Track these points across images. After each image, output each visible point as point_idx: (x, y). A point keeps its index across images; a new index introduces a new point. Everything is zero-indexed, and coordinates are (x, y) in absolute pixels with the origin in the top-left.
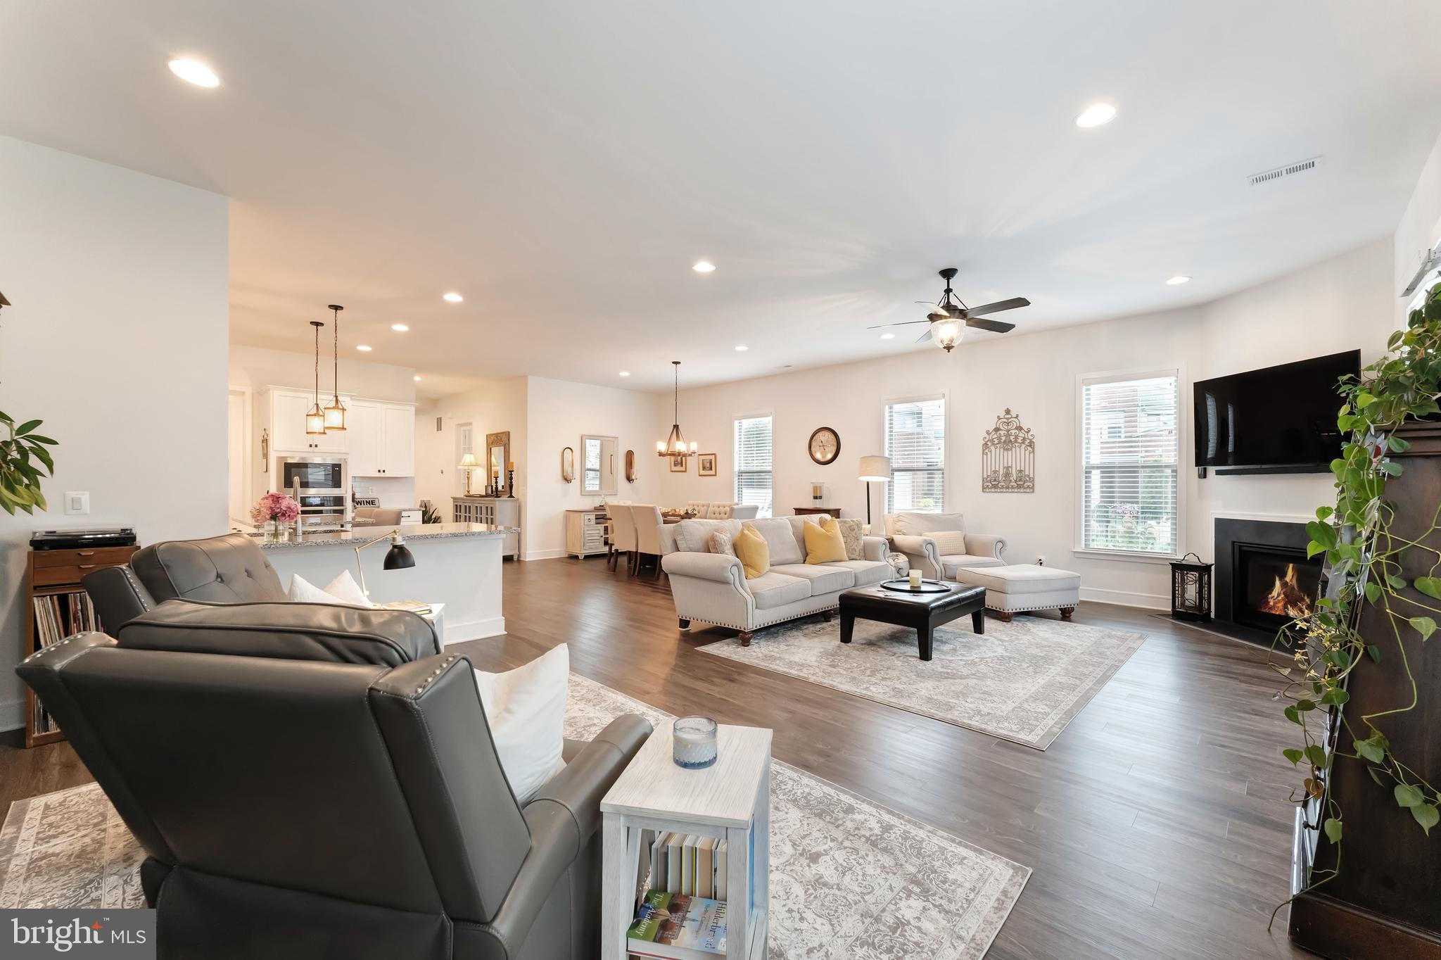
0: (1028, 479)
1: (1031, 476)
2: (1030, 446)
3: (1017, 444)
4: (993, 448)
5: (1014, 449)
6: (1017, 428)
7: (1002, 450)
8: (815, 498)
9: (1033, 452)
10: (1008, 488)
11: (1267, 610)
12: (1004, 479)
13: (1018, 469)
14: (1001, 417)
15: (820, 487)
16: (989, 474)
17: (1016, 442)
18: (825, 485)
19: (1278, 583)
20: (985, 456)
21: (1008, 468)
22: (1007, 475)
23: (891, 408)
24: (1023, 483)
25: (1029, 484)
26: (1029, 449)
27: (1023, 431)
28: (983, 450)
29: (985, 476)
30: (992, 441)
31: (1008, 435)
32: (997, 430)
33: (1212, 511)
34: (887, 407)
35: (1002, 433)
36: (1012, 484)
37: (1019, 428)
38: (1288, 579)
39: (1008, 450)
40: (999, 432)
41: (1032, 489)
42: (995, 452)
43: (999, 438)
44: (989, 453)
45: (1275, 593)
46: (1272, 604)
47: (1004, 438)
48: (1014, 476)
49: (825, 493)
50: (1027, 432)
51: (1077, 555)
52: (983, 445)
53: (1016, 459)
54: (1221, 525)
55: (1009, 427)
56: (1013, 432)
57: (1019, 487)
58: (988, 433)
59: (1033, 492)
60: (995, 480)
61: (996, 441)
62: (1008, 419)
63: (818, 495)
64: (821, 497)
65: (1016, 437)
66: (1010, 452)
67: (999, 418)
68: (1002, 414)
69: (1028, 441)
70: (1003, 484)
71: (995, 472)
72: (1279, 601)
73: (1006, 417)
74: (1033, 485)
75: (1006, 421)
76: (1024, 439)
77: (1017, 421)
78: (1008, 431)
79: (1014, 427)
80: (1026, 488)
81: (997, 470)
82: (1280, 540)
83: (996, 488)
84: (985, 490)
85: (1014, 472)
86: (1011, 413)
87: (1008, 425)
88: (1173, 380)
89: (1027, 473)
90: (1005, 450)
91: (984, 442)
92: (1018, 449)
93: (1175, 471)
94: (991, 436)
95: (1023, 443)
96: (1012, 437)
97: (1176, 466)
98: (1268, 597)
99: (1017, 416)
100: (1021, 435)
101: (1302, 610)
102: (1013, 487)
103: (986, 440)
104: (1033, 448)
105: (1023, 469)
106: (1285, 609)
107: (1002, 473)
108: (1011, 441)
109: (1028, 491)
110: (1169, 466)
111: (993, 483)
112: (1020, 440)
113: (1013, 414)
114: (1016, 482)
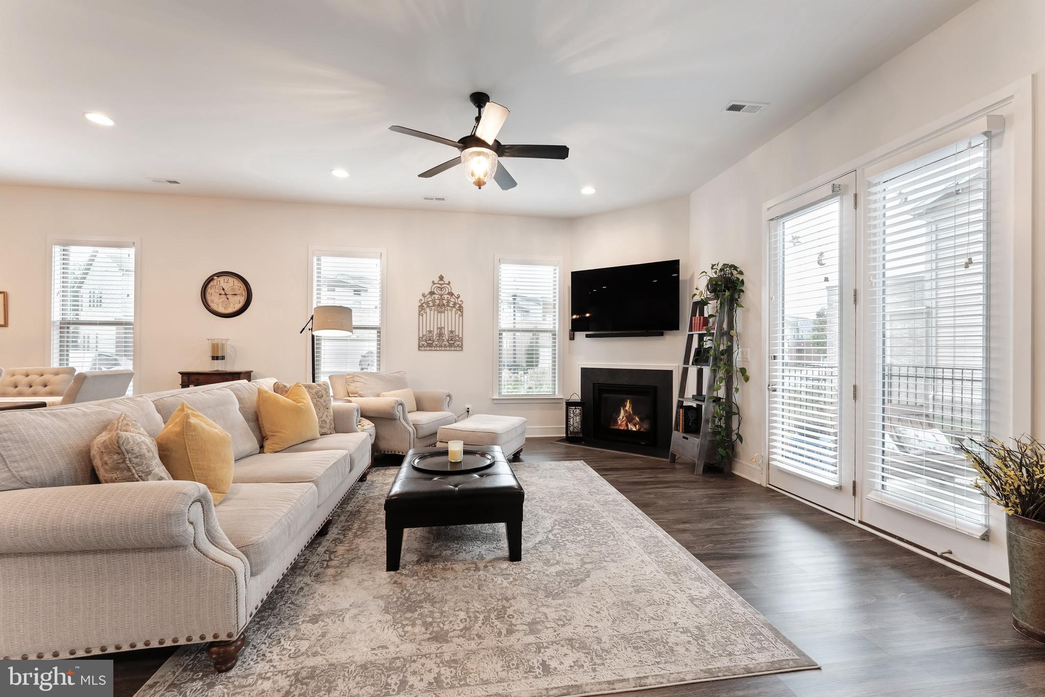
0: (457, 339)
1: (460, 336)
2: (460, 310)
3: (449, 308)
4: (428, 310)
5: (446, 312)
6: (449, 293)
7: (436, 312)
8: (215, 358)
9: (462, 315)
10: (441, 346)
11: (617, 427)
12: (437, 338)
13: (450, 329)
14: (435, 282)
15: (223, 345)
16: (424, 334)
17: (448, 305)
18: (229, 343)
19: (622, 412)
20: (421, 317)
21: (441, 329)
22: (440, 335)
23: (319, 260)
24: (453, 343)
25: (458, 343)
26: (459, 312)
27: (454, 297)
28: (420, 312)
29: (421, 336)
30: (427, 303)
31: (441, 299)
32: (432, 293)
33: (578, 363)
34: (315, 259)
35: (436, 296)
36: (445, 343)
37: (451, 294)
38: (627, 408)
39: (441, 312)
40: (433, 296)
41: (461, 347)
42: (430, 314)
43: (434, 301)
44: (424, 315)
45: (621, 417)
46: (619, 423)
47: (438, 302)
48: (446, 337)
49: (228, 352)
50: (458, 298)
51: (495, 402)
52: (419, 306)
53: (447, 320)
54: (586, 372)
55: (443, 292)
56: (446, 296)
57: (451, 345)
58: (424, 295)
59: (462, 350)
60: (430, 340)
61: (431, 304)
62: (441, 284)
63: (220, 355)
64: (223, 358)
65: (448, 301)
66: (443, 314)
67: (434, 283)
68: (436, 280)
69: (458, 306)
70: (437, 343)
71: (430, 332)
72: (623, 421)
73: (440, 282)
74: (462, 344)
75: (440, 286)
76: (455, 304)
77: (449, 288)
78: (441, 295)
79: (446, 293)
80: (456, 347)
81: (432, 329)
82: (624, 381)
83: (430, 346)
84: (420, 348)
85: (446, 333)
86: (444, 280)
87: (441, 290)
88: (557, 268)
89: (457, 334)
90: (438, 312)
91: (420, 304)
92: (450, 312)
93: (555, 335)
94: (426, 299)
95: (454, 307)
96: (445, 302)
97: (555, 331)
98: (616, 419)
99: (449, 283)
100: (452, 300)
101: (635, 425)
102: (445, 346)
103: (422, 302)
104: (462, 312)
105: (453, 329)
106: (627, 425)
107: (435, 332)
108: (444, 305)
109: (458, 349)
110: (551, 331)
111: (428, 342)
112: (451, 305)
113: (446, 280)
114: (448, 341)
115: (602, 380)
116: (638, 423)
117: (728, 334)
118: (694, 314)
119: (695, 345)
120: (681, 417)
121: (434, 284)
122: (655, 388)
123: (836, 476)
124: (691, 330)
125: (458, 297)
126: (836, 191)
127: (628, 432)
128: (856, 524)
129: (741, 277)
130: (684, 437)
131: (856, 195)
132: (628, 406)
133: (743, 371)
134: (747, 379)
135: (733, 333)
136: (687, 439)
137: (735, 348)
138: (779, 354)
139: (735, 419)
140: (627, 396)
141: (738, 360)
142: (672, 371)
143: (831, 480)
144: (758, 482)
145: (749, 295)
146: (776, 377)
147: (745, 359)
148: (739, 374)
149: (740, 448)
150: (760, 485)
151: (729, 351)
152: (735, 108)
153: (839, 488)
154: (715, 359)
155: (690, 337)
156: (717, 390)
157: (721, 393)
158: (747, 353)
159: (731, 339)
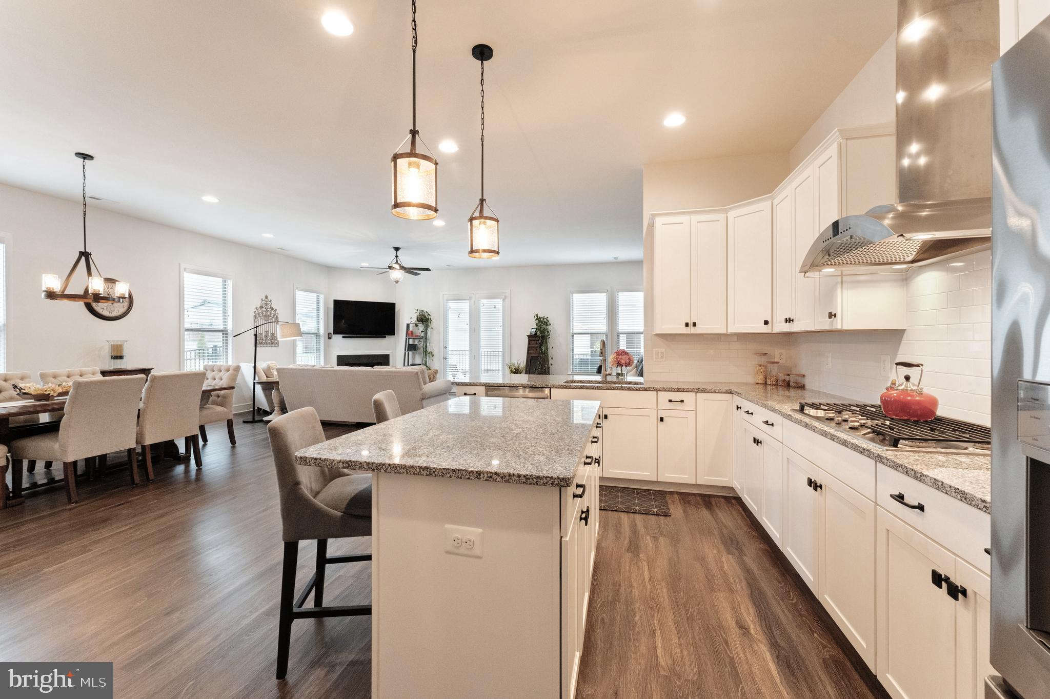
0: (276, 339)
1: (277, 337)
3: (271, 318)
4: (259, 318)
7: (264, 320)
8: (115, 357)
9: (278, 323)
10: (267, 344)
12: (265, 339)
13: (271, 332)
17: (270, 316)
21: (266, 332)
22: (266, 336)
24: (274, 341)
25: (276, 342)
26: (276, 321)
28: (255, 320)
30: (259, 314)
31: (266, 311)
32: (261, 307)
33: (336, 353)
35: (264, 310)
36: (269, 341)
37: (272, 309)
40: (262, 309)
41: (277, 344)
42: (261, 321)
43: (262, 313)
44: (257, 322)
47: (264, 313)
48: (270, 338)
52: (254, 316)
53: (270, 327)
54: (339, 356)
55: (267, 307)
56: (269, 310)
57: (272, 344)
58: (257, 308)
59: (278, 346)
60: (261, 339)
61: (261, 315)
62: (266, 301)
63: (119, 354)
64: (121, 357)
66: (268, 322)
68: (264, 298)
69: (276, 317)
70: (264, 342)
71: (261, 334)
74: (278, 342)
75: (266, 303)
76: (274, 315)
77: (271, 305)
78: (267, 309)
79: (269, 307)
80: (275, 344)
81: (262, 332)
83: (261, 344)
85: (270, 335)
86: (268, 298)
88: (322, 296)
89: (275, 335)
92: (271, 321)
93: (319, 336)
94: (258, 311)
95: (274, 317)
96: (269, 313)
99: (271, 301)
100: (272, 312)
102: (269, 344)
103: (256, 313)
104: (278, 321)
105: (273, 332)
107: (264, 334)
108: (268, 316)
110: (316, 334)
111: (260, 341)
112: (272, 315)
113: (269, 299)
114: (271, 340)
118: (406, 330)
121: (263, 301)
124: (406, 336)
125: (276, 311)
131: (474, 301)
134: (433, 356)
137: (428, 344)
138: (448, 346)
141: (429, 350)
142: (389, 355)
145: (435, 323)
146: (447, 354)
151: (425, 346)
154: (424, 349)
155: (407, 339)
158: (433, 346)
159: (426, 340)
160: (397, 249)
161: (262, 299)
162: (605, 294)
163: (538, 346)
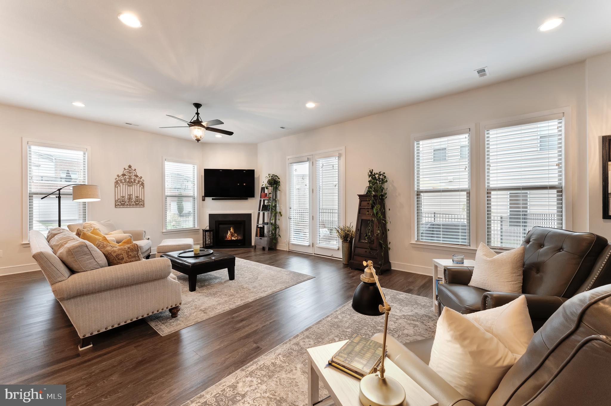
0: (141, 201)
1: (143, 199)
3: (135, 184)
4: (121, 184)
5: (133, 186)
6: (135, 176)
7: (127, 186)
9: (144, 188)
10: (130, 205)
11: (227, 239)
12: (128, 200)
13: (136, 196)
14: (126, 169)
16: (119, 198)
17: (135, 182)
19: (229, 232)
20: (116, 189)
21: (130, 195)
22: (130, 199)
24: (139, 203)
25: (141, 203)
26: (142, 186)
28: (115, 185)
29: (117, 199)
30: (121, 180)
31: (130, 178)
32: (124, 175)
33: (208, 212)
35: (127, 177)
36: (133, 203)
37: (137, 176)
38: (231, 231)
40: (125, 177)
41: (143, 205)
42: (123, 187)
43: (125, 180)
44: (119, 187)
45: (228, 235)
46: (228, 237)
47: (128, 180)
48: (134, 200)
51: (164, 233)
52: (115, 182)
53: (134, 191)
55: (131, 175)
56: (133, 177)
57: (136, 205)
58: (118, 176)
59: (144, 207)
60: (123, 201)
61: (123, 181)
62: (130, 170)
65: (135, 180)
66: (131, 187)
68: (127, 168)
69: (141, 183)
70: (128, 203)
71: (123, 197)
75: (129, 171)
76: (139, 181)
77: (135, 172)
78: (130, 176)
79: (133, 175)
80: (140, 205)
81: (124, 195)
82: (231, 219)
83: (123, 205)
84: (116, 207)
85: (134, 197)
86: (132, 167)
87: (130, 174)
88: (196, 166)
89: (140, 198)
90: (128, 186)
91: (116, 181)
92: (136, 186)
93: (195, 198)
94: (120, 178)
95: (139, 183)
96: (132, 180)
97: (195, 197)
98: (227, 236)
99: (135, 170)
100: (137, 179)
101: (235, 238)
102: (133, 205)
104: (144, 186)
105: (138, 196)
106: (231, 238)
107: (126, 197)
108: (132, 182)
109: (141, 206)
110: (192, 197)
111: (122, 203)
112: (137, 182)
114: (135, 202)
115: (220, 219)
116: (236, 236)
117: (275, 200)
118: (261, 192)
119: (262, 204)
120: (258, 231)
121: (125, 170)
122: (244, 221)
123: (308, 243)
124: (261, 198)
125: (141, 178)
126: (308, 160)
127: (232, 241)
128: (313, 255)
129: (279, 180)
130: (260, 239)
131: (313, 162)
132: (232, 230)
133: (280, 213)
134: (281, 216)
135: (277, 199)
136: (262, 239)
137: (277, 205)
138: (292, 207)
139: (278, 230)
140: (231, 225)
141: (278, 210)
142: (251, 214)
143: (307, 244)
144: (286, 250)
145: (282, 187)
146: (291, 214)
147: (280, 209)
148: (279, 214)
149: (279, 239)
150: (286, 251)
151: (275, 206)
152: (282, 128)
153: (309, 246)
154: (272, 209)
155: (261, 200)
156: (272, 220)
157: (273, 221)
158: (281, 206)
159: (276, 202)
160: (198, 106)
161: (124, 168)
162: (467, 135)
163: (370, 207)
